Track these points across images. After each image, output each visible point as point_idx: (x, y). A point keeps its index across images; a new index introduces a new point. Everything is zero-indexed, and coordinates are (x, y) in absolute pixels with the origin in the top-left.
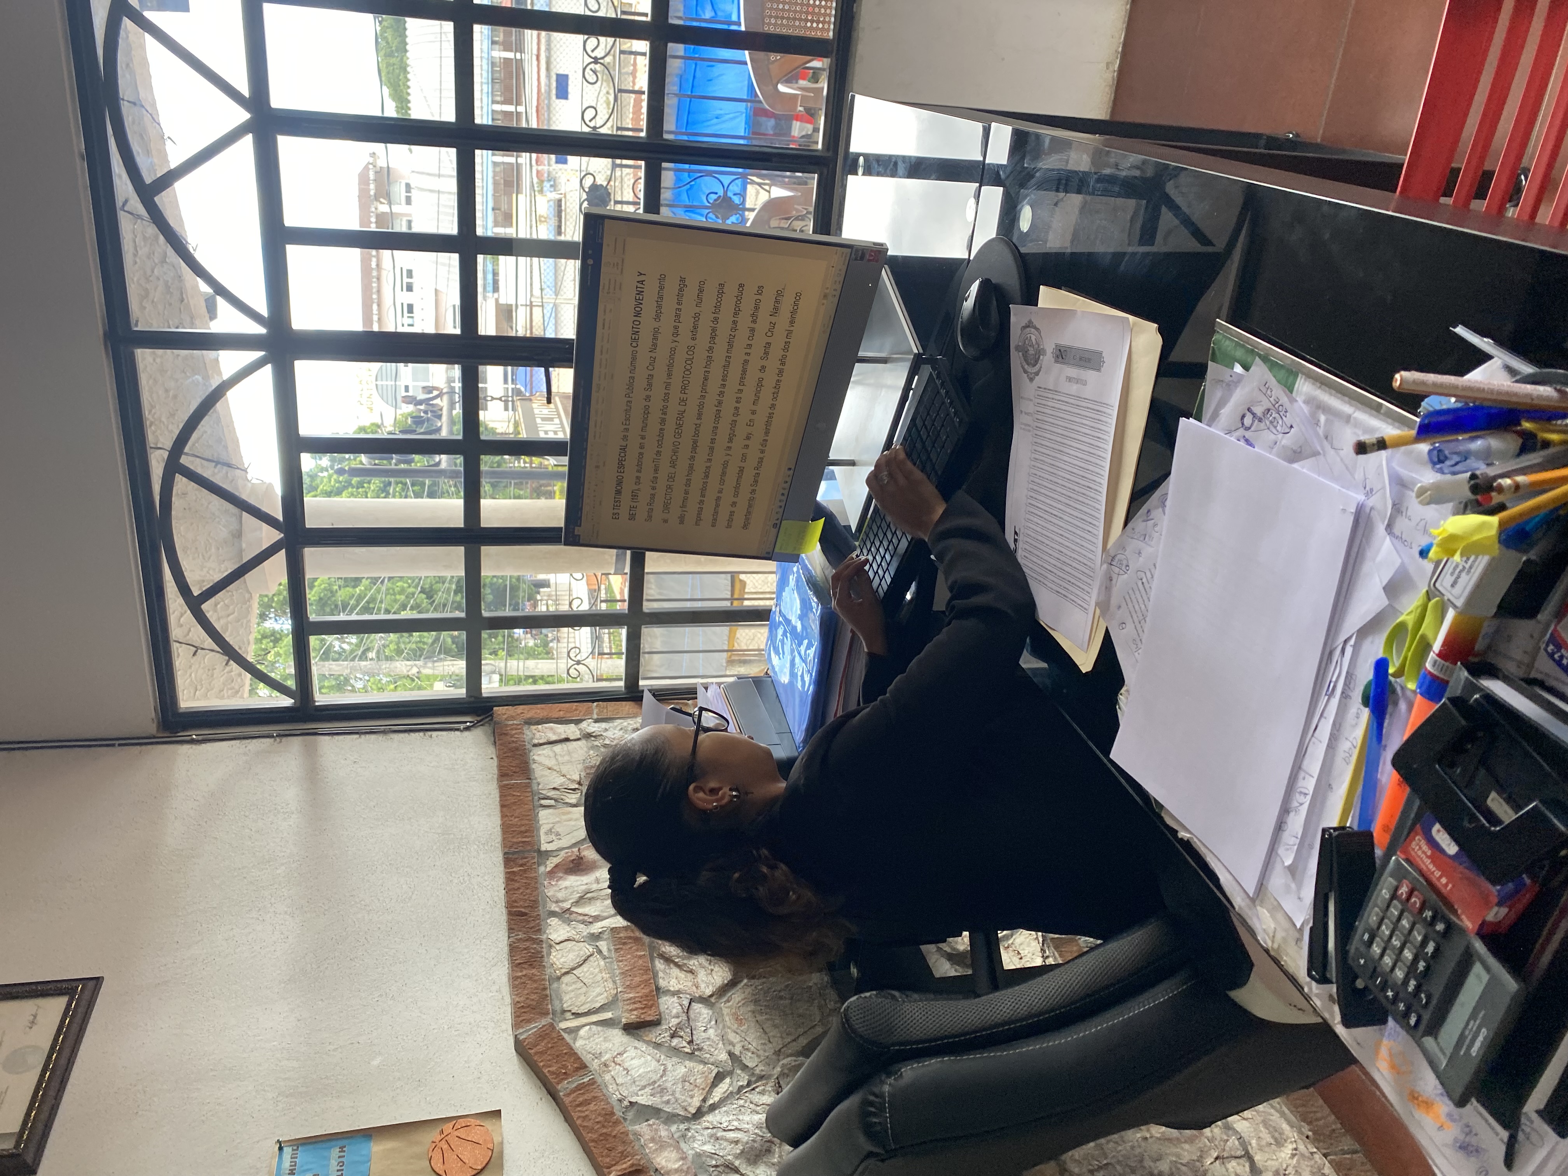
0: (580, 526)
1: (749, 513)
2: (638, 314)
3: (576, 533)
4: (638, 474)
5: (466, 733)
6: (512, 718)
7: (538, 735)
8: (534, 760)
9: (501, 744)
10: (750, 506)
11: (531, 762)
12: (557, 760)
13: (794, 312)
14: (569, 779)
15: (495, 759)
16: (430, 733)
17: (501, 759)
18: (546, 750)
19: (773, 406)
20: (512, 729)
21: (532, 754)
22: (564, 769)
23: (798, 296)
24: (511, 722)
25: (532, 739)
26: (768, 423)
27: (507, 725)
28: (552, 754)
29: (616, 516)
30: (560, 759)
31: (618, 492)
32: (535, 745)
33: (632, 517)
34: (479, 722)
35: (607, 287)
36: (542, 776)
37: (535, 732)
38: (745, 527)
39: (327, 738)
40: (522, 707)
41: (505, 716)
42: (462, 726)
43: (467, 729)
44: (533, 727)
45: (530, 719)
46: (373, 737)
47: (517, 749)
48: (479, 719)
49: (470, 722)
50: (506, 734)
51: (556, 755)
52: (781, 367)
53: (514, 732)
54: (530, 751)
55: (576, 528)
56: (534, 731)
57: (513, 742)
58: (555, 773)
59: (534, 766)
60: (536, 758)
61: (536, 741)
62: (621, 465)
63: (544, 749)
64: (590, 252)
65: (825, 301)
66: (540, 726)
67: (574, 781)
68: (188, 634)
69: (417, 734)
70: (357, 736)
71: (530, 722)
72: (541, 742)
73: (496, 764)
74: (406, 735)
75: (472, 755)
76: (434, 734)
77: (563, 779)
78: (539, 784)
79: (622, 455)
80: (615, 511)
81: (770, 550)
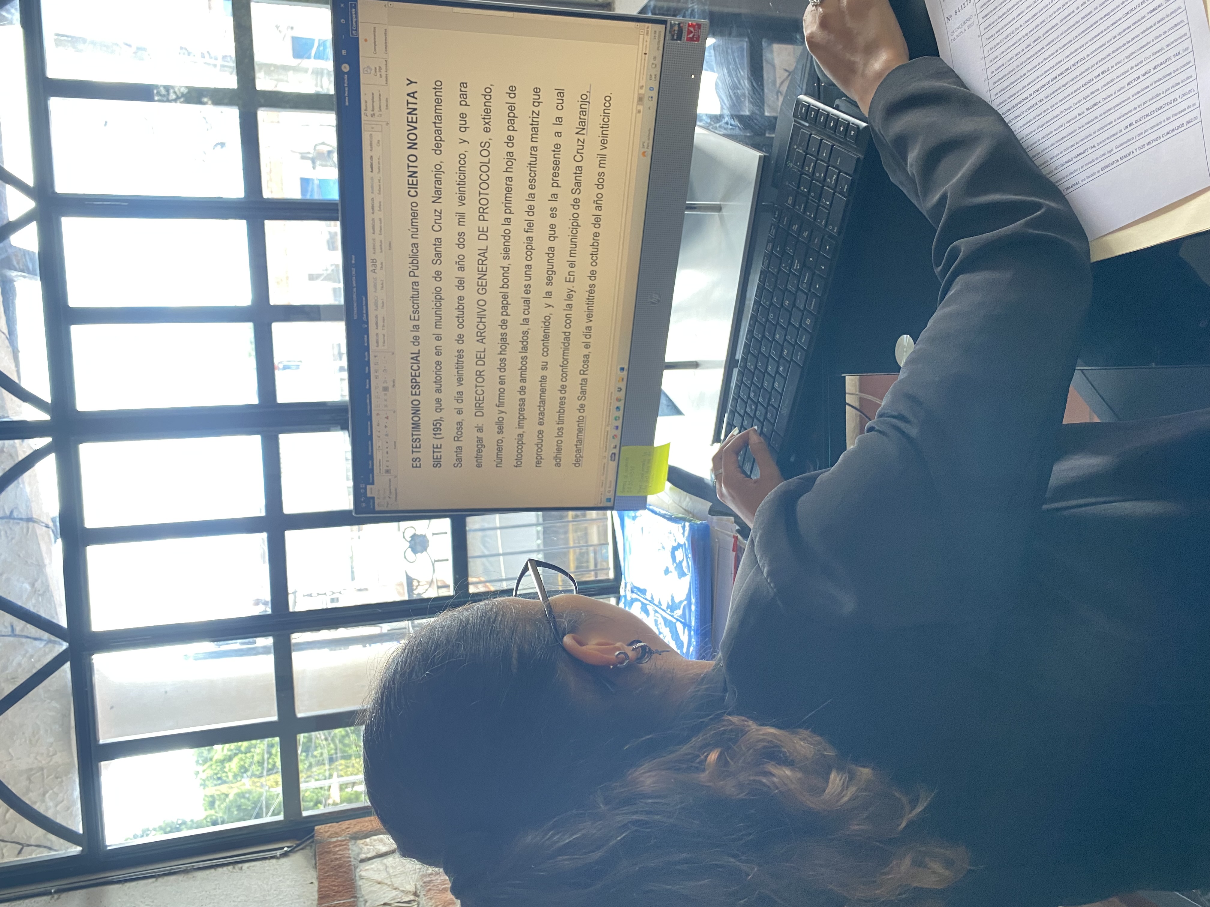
0: (373, 483)
1: (580, 441)
2: (413, 145)
3: (369, 495)
4: (438, 396)
5: (283, 860)
6: (337, 834)
7: (365, 849)
8: (360, 876)
9: (321, 864)
10: (580, 430)
11: (357, 878)
12: (388, 872)
13: (605, 127)
14: (403, 891)
15: (316, 883)
16: (240, 865)
17: (320, 880)
18: (376, 864)
19: (593, 274)
20: (336, 846)
21: (358, 870)
22: (397, 882)
23: (608, 100)
24: (334, 840)
25: (359, 854)
26: (590, 301)
27: (330, 843)
28: (381, 867)
29: (416, 463)
30: (391, 871)
31: (416, 426)
32: (362, 861)
33: (437, 463)
34: (298, 846)
35: (370, 107)
36: (371, 892)
37: (363, 846)
38: (578, 462)
39: (116, 886)
40: (348, 822)
41: (328, 834)
42: (278, 853)
43: (285, 855)
44: (360, 842)
45: (356, 833)
46: (172, 878)
47: (340, 866)
48: (298, 842)
49: (288, 847)
50: (329, 852)
51: (387, 867)
52: (598, 213)
53: (337, 849)
54: (356, 868)
55: (369, 487)
56: (361, 846)
57: (337, 859)
58: (385, 887)
59: (360, 883)
60: (363, 873)
61: (363, 856)
62: (415, 385)
63: (372, 864)
64: (344, 52)
65: (640, 107)
66: (368, 840)
67: (407, 893)
68: (13, 831)
69: (225, 868)
70: (154, 880)
71: (356, 837)
72: (369, 856)
73: (316, 889)
74: (213, 871)
75: (288, 882)
76: (245, 866)
77: (395, 893)
78: (366, 902)
79: (415, 367)
80: (416, 455)
81: (611, 495)
